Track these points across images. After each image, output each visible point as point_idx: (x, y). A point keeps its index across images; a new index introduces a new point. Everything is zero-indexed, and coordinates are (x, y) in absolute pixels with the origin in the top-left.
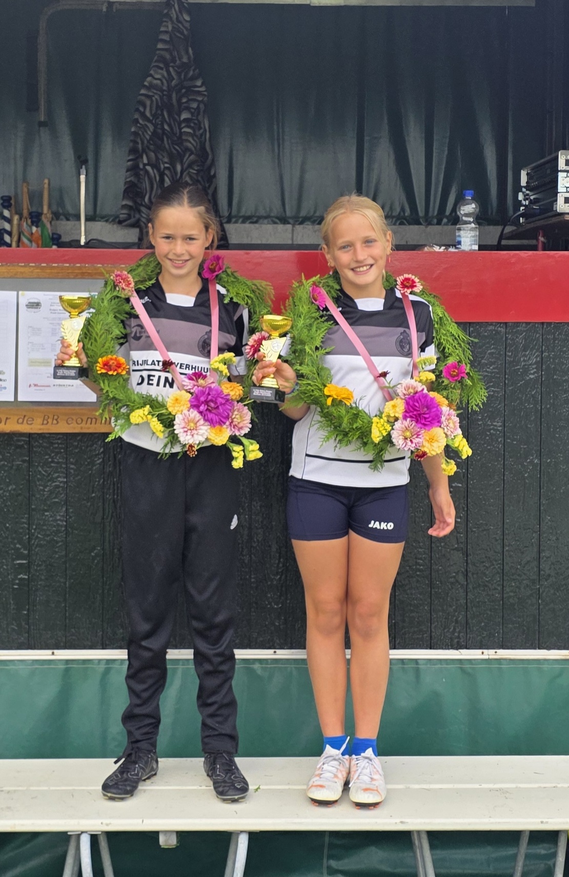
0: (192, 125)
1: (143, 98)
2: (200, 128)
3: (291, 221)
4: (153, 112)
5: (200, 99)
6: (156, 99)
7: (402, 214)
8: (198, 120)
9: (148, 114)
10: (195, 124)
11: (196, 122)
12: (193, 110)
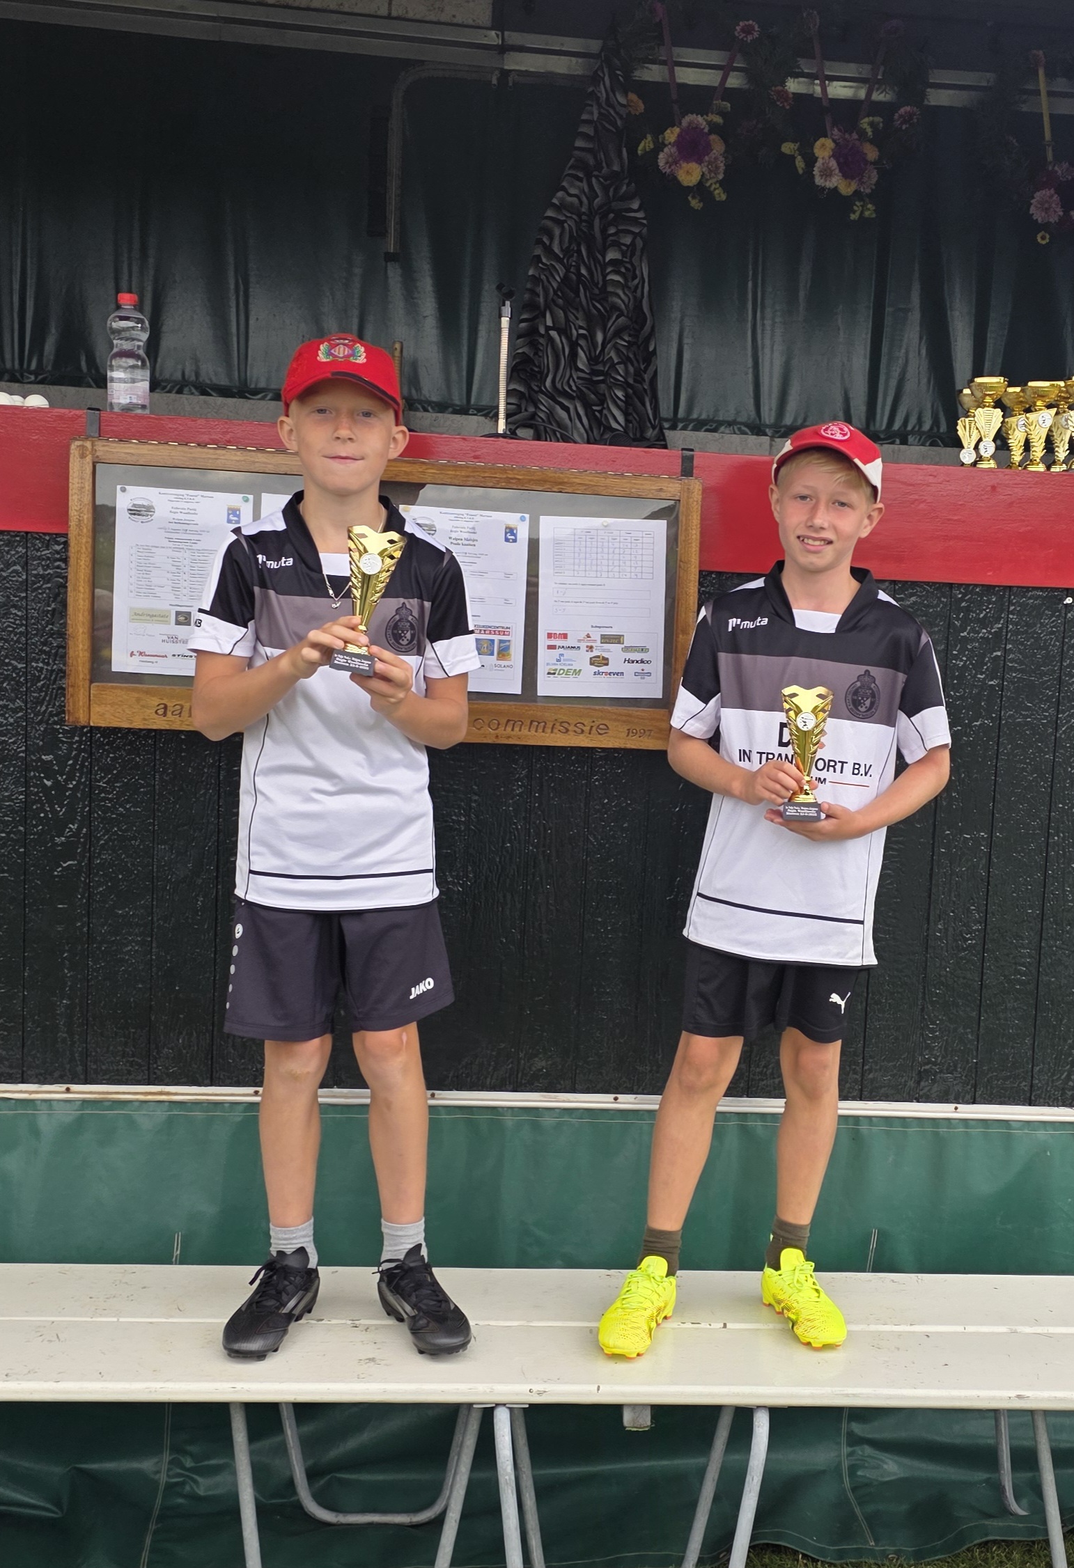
0: (623, 270)
1: (549, 223)
2: (635, 277)
3: (769, 431)
4: (564, 247)
5: (637, 231)
6: (569, 225)
7: (935, 429)
8: (632, 265)
9: (556, 249)
10: (626, 269)
11: (629, 266)
12: (624, 248)
